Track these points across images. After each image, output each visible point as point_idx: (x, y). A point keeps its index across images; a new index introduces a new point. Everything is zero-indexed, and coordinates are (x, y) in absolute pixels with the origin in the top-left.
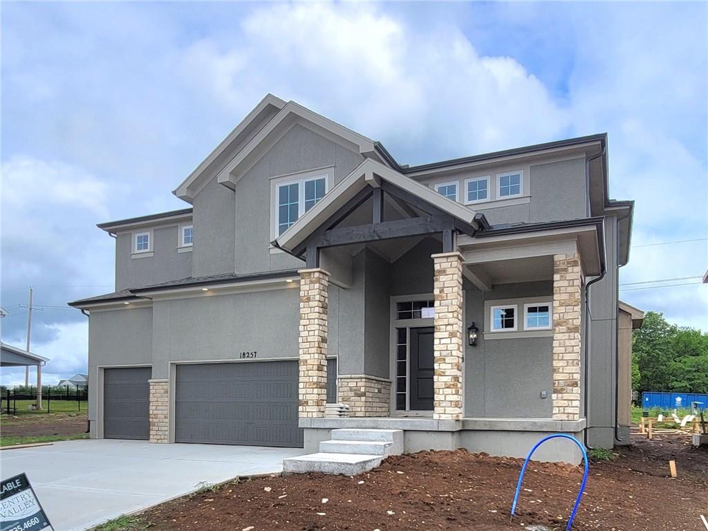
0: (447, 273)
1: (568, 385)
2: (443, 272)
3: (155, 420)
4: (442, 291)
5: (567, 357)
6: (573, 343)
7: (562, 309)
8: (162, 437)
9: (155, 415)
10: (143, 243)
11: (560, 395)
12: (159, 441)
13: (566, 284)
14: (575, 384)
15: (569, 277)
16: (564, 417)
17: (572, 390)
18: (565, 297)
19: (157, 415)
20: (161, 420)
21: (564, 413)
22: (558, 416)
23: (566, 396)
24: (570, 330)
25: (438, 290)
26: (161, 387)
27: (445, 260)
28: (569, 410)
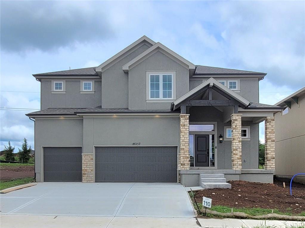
0: (238, 120)
1: (272, 159)
2: (236, 120)
3: (85, 172)
4: (236, 126)
5: (271, 149)
6: (273, 145)
7: (270, 134)
8: (90, 180)
9: (86, 170)
10: (58, 86)
11: (269, 162)
12: (88, 182)
13: (271, 126)
14: (274, 158)
15: (272, 124)
16: (271, 169)
17: (273, 160)
18: (270, 130)
19: (87, 170)
20: (89, 172)
21: (270, 167)
22: (269, 168)
23: (271, 162)
24: (272, 141)
25: (235, 126)
26: (89, 157)
27: (237, 116)
28: (272, 166)
